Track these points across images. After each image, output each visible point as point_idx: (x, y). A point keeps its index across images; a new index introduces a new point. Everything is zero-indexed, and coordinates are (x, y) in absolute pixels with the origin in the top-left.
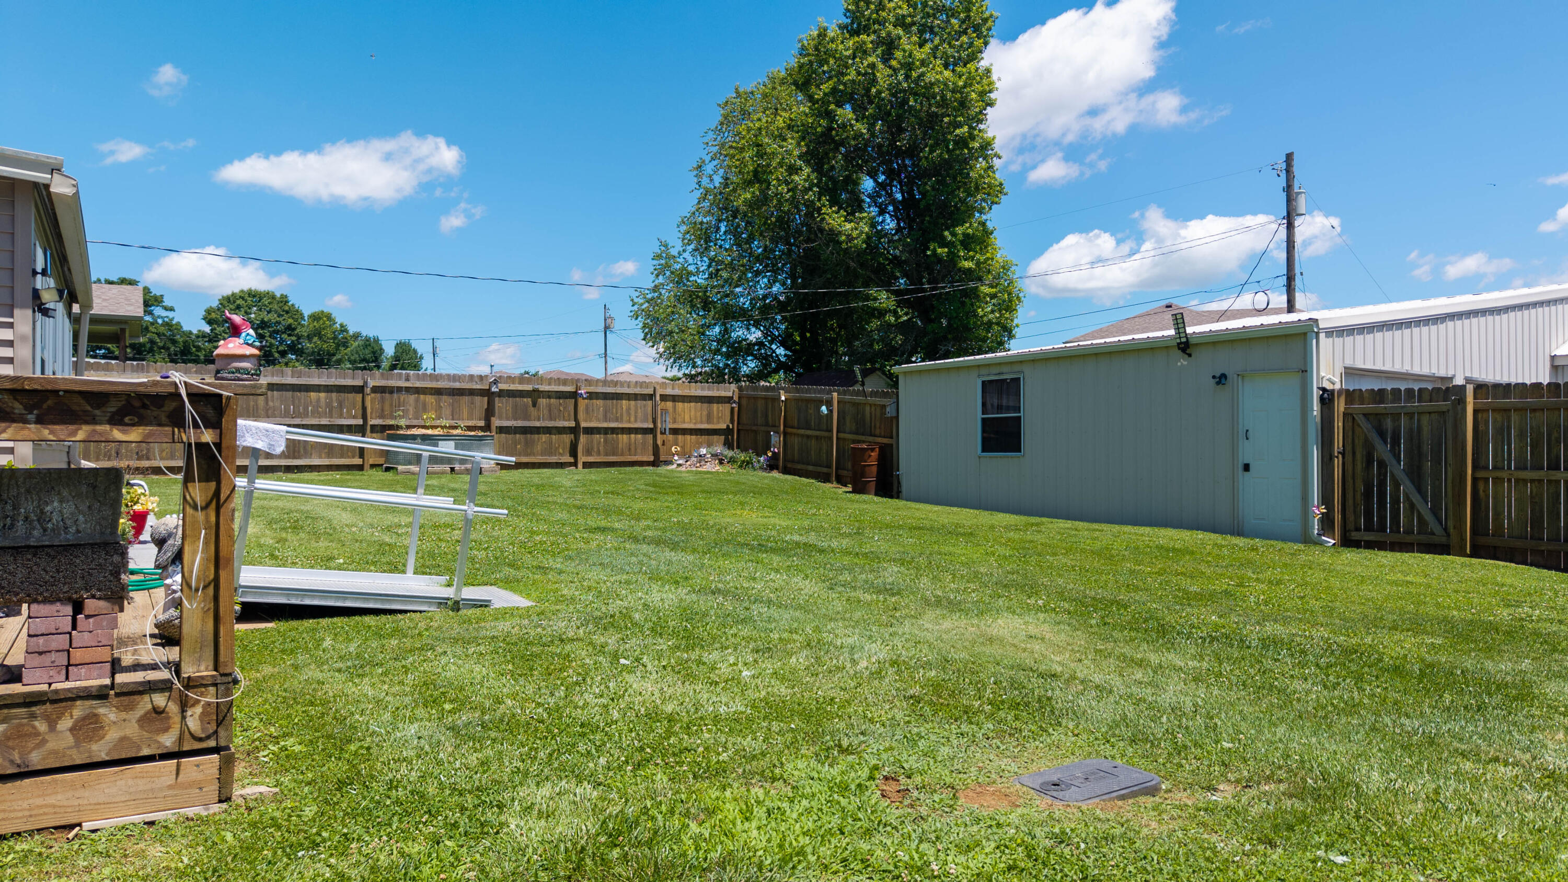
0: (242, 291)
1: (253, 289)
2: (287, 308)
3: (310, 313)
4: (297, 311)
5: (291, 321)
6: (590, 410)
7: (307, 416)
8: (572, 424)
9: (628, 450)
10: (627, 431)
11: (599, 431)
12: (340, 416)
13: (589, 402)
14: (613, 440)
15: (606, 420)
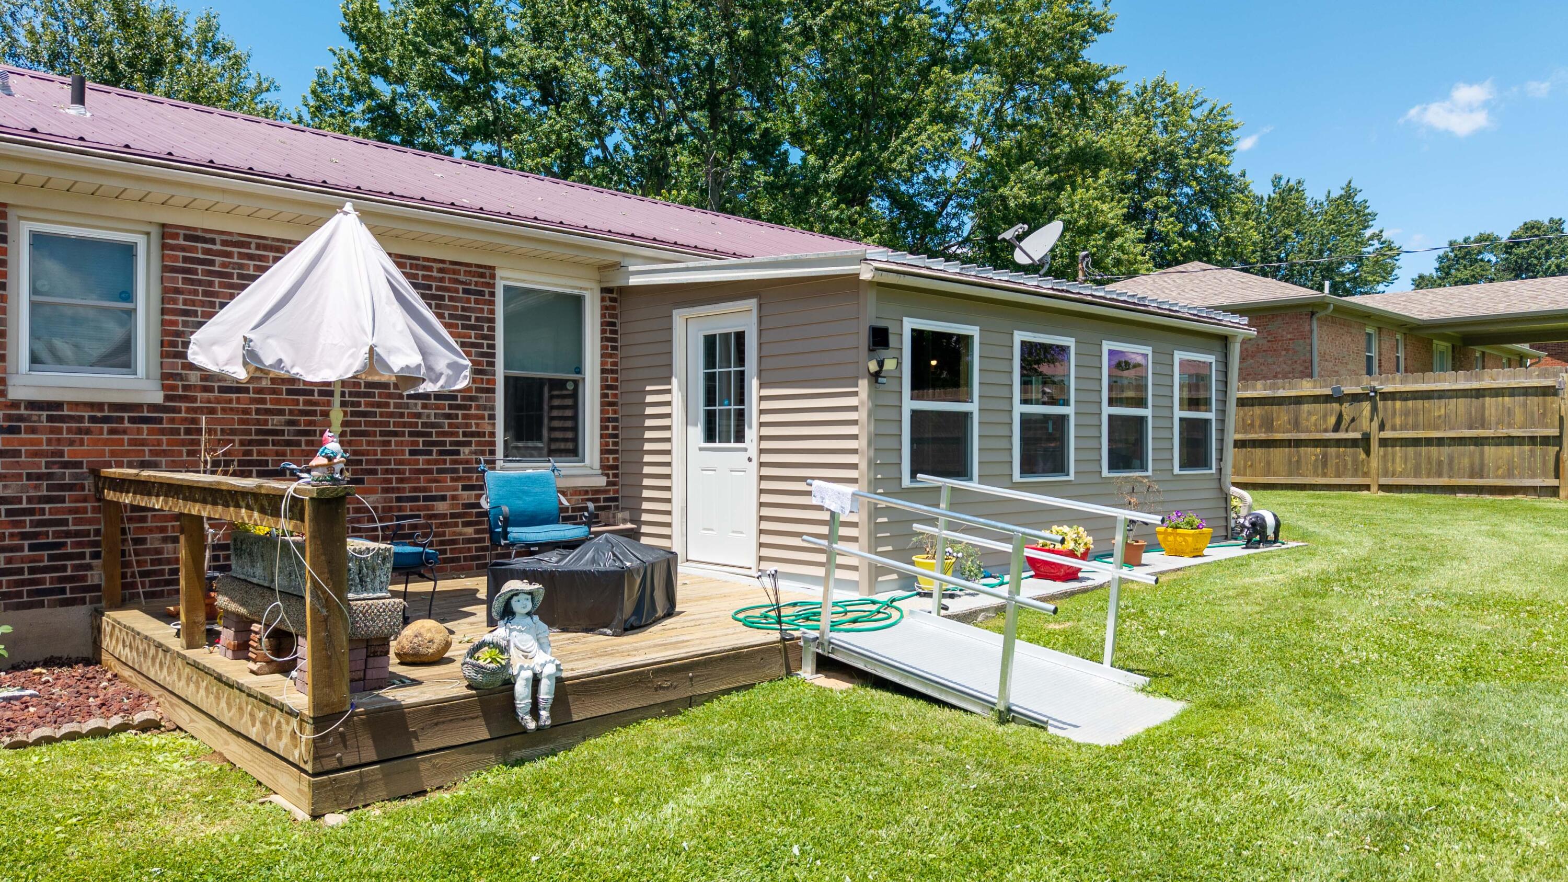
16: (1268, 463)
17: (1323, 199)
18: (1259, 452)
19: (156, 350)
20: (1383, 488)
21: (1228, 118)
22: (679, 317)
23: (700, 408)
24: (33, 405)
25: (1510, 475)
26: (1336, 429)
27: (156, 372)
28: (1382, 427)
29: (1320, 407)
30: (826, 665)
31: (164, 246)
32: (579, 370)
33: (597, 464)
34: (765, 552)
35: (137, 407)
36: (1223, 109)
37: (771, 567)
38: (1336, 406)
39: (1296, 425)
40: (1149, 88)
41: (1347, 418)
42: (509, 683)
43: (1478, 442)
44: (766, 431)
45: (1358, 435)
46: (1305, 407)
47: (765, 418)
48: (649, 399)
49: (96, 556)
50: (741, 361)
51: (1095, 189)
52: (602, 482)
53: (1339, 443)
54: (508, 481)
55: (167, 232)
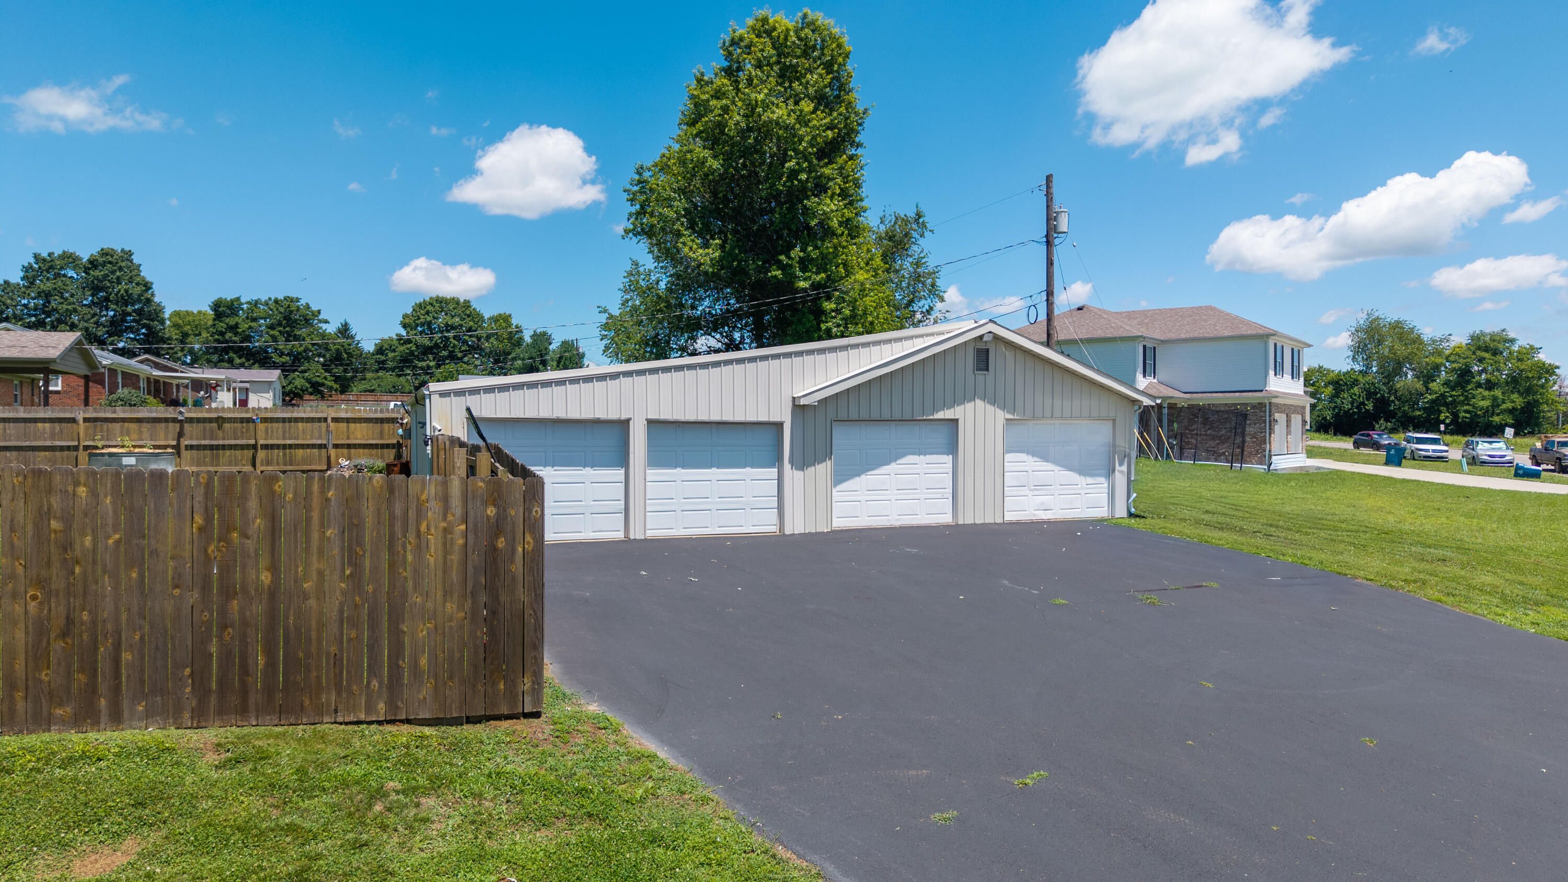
0: (431, 298)
1: (440, 296)
2: (468, 312)
3: (488, 316)
4: (478, 315)
5: (471, 323)
6: (270, 431)
7: (35, 440)
8: (252, 442)
9: (304, 461)
10: (302, 446)
11: (278, 447)
12: (61, 440)
13: (269, 425)
14: (290, 453)
15: (284, 438)
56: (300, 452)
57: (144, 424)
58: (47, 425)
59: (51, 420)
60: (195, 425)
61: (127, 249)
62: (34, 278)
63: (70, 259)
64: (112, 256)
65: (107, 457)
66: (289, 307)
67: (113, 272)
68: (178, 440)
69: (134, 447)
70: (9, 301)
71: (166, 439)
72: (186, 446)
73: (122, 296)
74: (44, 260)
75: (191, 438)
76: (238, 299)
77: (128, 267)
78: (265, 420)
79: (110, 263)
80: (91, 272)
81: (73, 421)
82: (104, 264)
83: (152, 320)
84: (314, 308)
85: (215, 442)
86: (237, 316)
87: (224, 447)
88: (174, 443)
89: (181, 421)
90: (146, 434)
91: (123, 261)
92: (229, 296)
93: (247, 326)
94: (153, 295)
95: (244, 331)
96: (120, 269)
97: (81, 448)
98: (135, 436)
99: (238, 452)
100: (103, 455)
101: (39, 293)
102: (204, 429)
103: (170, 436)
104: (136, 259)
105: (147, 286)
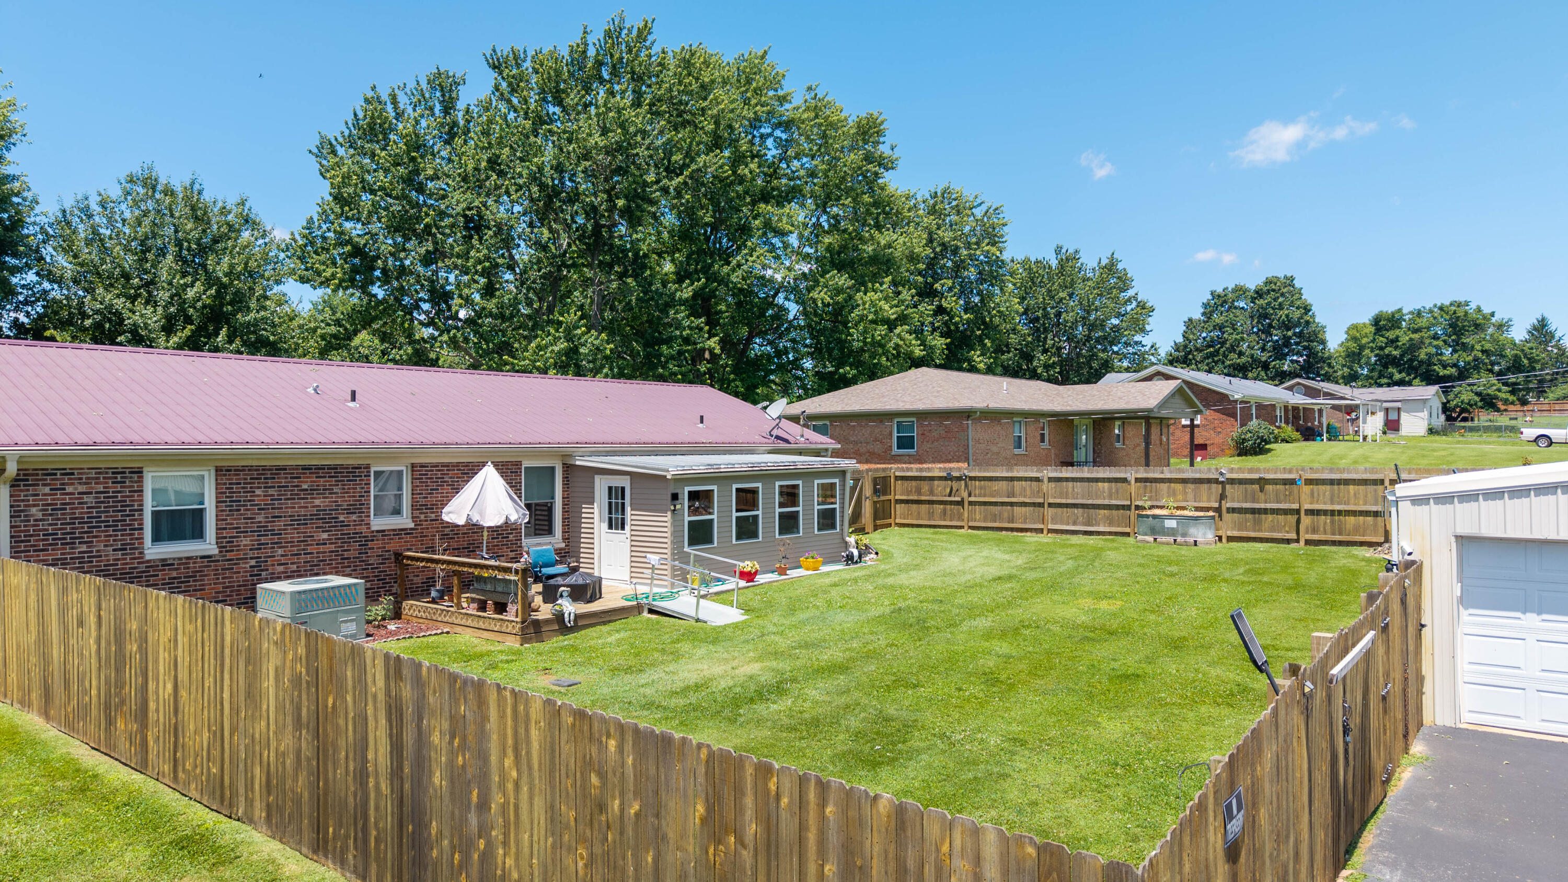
6: (1316, 495)
7: (1097, 498)
8: (1295, 506)
9: (1356, 530)
10: (1354, 513)
11: (1325, 512)
12: (1116, 499)
13: (1315, 487)
14: (1340, 520)
15: (1332, 503)
16: (919, 513)
17: (1095, 265)
18: (915, 506)
19: (410, 508)
20: (971, 528)
21: (1001, 216)
22: (597, 478)
23: (607, 515)
24: (378, 531)
25: (1025, 522)
26: (950, 495)
27: (410, 515)
28: (970, 495)
29: (942, 483)
30: (651, 611)
31: (413, 471)
32: (553, 498)
33: (561, 538)
34: (633, 575)
35: (406, 529)
36: (997, 209)
37: (634, 581)
38: (949, 482)
39: (931, 492)
40: (939, 194)
41: (954, 489)
42: (563, 615)
43: (1012, 504)
44: (633, 528)
45: (959, 499)
46: (936, 482)
47: (633, 522)
48: (584, 510)
49: (395, 582)
50: (623, 498)
51: (881, 291)
52: (563, 545)
53: (951, 503)
54: (538, 551)
55: (413, 466)
56: (1352, 519)
57: (1189, 485)
58: (1106, 485)
59: (1109, 480)
60: (1236, 486)
61: (1289, 275)
62: (1211, 313)
63: (1240, 291)
64: (1275, 284)
65: (1151, 519)
66: (1455, 312)
67: (1275, 300)
68: (1220, 503)
69: (1178, 508)
70: (1191, 336)
71: (1209, 501)
72: (1228, 509)
73: (1283, 322)
74: (1219, 296)
75: (1233, 501)
76: (1400, 310)
77: (1289, 292)
78: (1309, 482)
79: (1273, 290)
80: (1257, 301)
81: (1124, 480)
82: (1268, 292)
83: (1312, 341)
84: (1486, 310)
85: (1256, 506)
86: (1399, 328)
87: (1265, 511)
88: (1216, 505)
89: (1222, 482)
90: (1190, 496)
91: (1285, 287)
92: (1390, 308)
93: (1407, 338)
94: (1313, 316)
95: (1403, 344)
96: (1283, 295)
97: (1133, 507)
98: (1180, 497)
99: (1281, 518)
100: (1147, 516)
101: (1214, 326)
102: (1246, 491)
103: (1213, 498)
104: (1297, 284)
105: (1307, 309)
